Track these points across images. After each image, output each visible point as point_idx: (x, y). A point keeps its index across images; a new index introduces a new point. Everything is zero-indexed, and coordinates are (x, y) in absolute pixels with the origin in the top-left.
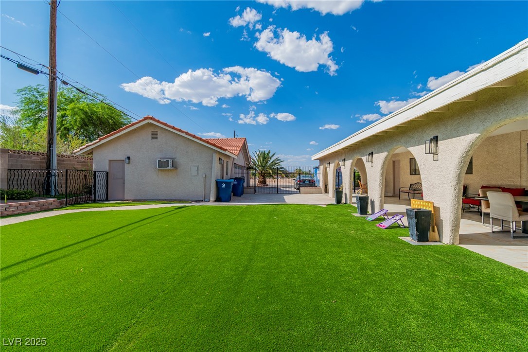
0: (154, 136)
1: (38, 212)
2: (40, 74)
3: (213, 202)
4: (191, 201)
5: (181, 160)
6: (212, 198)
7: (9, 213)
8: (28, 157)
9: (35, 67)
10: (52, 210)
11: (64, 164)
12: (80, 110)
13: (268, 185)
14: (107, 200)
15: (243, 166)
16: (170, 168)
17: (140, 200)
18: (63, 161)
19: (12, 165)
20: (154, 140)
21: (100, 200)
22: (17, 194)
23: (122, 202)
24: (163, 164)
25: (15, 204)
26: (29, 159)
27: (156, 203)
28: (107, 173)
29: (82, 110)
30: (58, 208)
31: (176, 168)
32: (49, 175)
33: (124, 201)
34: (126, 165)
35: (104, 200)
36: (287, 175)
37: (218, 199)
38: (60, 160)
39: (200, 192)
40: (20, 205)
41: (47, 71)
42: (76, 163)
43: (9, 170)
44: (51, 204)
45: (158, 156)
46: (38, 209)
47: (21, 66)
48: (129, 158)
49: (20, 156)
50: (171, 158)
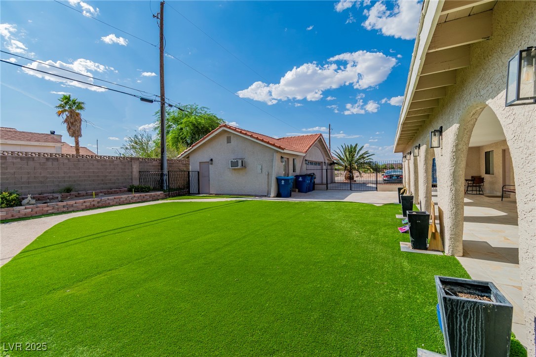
0: (229, 140)
1: (150, 201)
2: (154, 102)
3: (274, 197)
4: (256, 196)
5: (249, 160)
6: (273, 194)
7: (134, 201)
8: (151, 162)
9: (151, 98)
10: (158, 200)
11: (173, 166)
12: (190, 122)
13: (355, 181)
14: (199, 193)
15: (322, 162)
16: (239, 167)
17: (220, 194)
18: (173, 164)
19: (141, 169)
20: (229, 144)
21: (193, 194)
22: (141, 188)
23: (208, 195)
24: (234, 164)
25: (138, 195)
26: (151, 164)
27: (227, 197)
28: (199, 172)
29: (191, 122)
30: (163, 199)
31: (245, 167)
32: (162, 175)
33: (210, 195)
34: (210, 165)
35: (196, 194)
36: (377, 169)
37: (279, 195)
38: (171, 163)
39: (264, 188)
40: (140, 196)
41: (159, 99)
42: (181, 165)
43: (140, 172)
44: (159, 196)
45: (232, 157)
46: (151, 199)
47: (143, 99)
48: (212, 160)
49: (146, 162)
50: (240, 159)
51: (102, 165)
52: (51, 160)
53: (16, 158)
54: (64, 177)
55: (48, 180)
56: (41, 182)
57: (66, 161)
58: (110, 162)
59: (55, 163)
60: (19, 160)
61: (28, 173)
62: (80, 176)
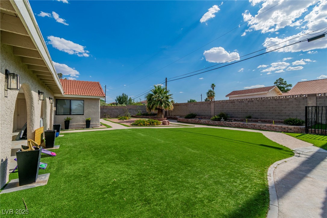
51: (279, 103)
52: (250, 102)
53: (238, 102)
54: (256, 111)
55: (249, 112)
56: (246, 113)
57: (257, 102)
58: (285, 100)
59: (252, 103)
60: (238, 103)
61: (242, 108)
62: (264, 110)
